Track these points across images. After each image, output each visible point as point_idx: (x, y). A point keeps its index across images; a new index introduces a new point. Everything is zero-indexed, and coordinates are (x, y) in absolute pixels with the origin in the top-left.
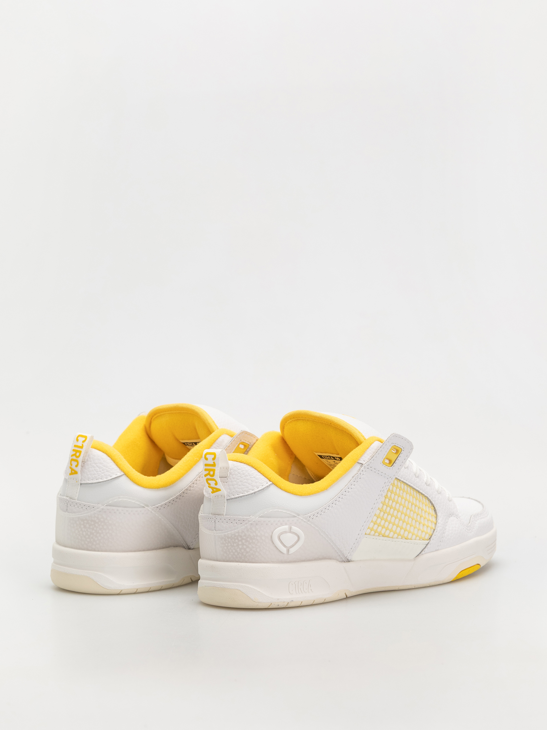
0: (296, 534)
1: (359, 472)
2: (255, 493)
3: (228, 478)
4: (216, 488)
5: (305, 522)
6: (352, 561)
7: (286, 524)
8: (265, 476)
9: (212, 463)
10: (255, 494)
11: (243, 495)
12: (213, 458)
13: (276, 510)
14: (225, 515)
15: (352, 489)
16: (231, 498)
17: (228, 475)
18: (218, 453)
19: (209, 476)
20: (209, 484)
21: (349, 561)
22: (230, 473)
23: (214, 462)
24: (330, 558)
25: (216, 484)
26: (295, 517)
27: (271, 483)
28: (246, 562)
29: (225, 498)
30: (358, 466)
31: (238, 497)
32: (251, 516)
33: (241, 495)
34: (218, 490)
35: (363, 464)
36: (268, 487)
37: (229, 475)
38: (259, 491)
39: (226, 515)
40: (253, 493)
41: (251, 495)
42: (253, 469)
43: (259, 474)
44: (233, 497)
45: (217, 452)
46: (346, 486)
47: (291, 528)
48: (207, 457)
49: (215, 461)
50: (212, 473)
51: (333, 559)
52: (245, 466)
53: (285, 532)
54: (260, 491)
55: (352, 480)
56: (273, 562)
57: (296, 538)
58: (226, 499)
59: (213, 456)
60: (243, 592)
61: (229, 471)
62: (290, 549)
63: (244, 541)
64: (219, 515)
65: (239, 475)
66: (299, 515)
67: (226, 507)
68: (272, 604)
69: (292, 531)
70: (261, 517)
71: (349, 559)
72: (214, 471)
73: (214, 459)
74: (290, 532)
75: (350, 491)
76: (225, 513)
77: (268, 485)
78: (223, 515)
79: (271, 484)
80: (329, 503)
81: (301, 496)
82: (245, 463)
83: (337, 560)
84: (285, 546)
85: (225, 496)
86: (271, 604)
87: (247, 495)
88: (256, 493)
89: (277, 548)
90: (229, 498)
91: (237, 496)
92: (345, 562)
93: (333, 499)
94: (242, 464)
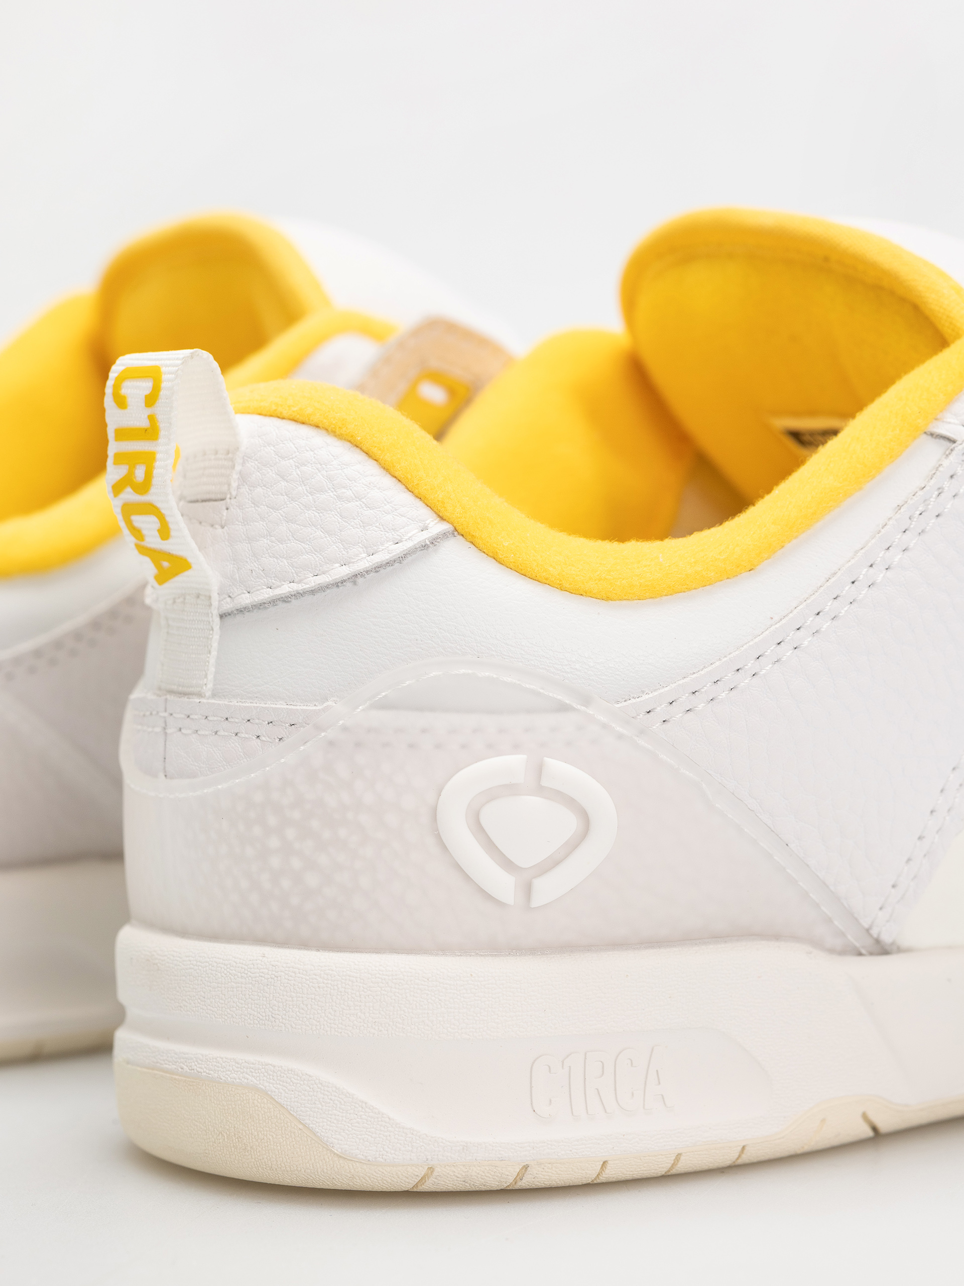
0: (570, 802)
1: (932, 482)
2: (355, 578)
3: (233, 501)
4: (169, 556)
5: (620, 737)
6: (899, 950)
7: (516, 748)
8: (416, 491)
9: (144, 423)
10: (355, 583)
11: (296, 587)
12: (148, 392)
13: (462, 671)
14: (208, 694)
15: (889, 573)
16: (239, 607)
17: (229, 485)
18: (170, 369)
19: (129, 490)
20: (137, 532)
21: (882, 949)
22: (244, 478)
23: (152, 418)
24: (775, 936)
25: (164, 532)
26: (563, 708)
27: (444, 527)
28: (304, 945)
29: (210, 605)
30: (935, 449)
31: (273, 602)
32: (330, 703)
33: (286, 589)
34: (178, 565)
35: (954, 442)
36: (425, 547)
37: (238, 488)
38: (377, 568)
39: (214, 695)
40: (343, 582)
41: (335, 589)
42: (359, 457)
43: (388, 481)
44: (246, 600)
45: (168, 362)
46: (856, 552)
47: (540, 770)
48: (123, 391)
49: (159, 409)
50: (140, 473)
51: (794, 938)
52: (318, 439)
53: (511, 789)
54: (382, 571)
55: (891, 522)
56: (443, 950)
57: (570, 823)
58: (215, 612)
59: (146, 386)
60: (280, 1104)
61: (238, 468)
62: (538, 883)
63: (291, 833)
64: (185, 694)
65: (283, 483)
66: (587, 701)
67: (214, 653)
68: (435, 1173)
69: (544, 783)
70: (384, 705)
71: (886, 938)
72: (148, 459)
73: (151, 400)
74: (540, 790)
75: (879, 580)
76: (210, 686)
77: (425, 536)
78: (200, 695)
79: (444, 535)
80: (757, 640)
81: (608, 599)
82: (317, 427)
83: (817, 944)
84: (508, 864)
85: (210, 597)
86: (431, 1169)
87: (313, 592)
88: (360, 580)
89: (467, 878)
90: (228, 606)
91: (265, 594)
92: (860, 954)
93: (784, 621)
94: (304, 431)
